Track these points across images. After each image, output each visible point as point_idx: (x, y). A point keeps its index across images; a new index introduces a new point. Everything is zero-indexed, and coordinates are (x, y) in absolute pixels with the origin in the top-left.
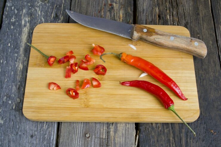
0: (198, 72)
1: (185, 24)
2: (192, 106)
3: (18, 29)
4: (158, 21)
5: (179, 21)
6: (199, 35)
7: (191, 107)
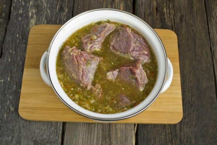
0: (192, 63)
1: (180, 17)
2: (176, 108)
3: (26, 21)
4: (155, 14)
5: (175, 14)
6: (193, 28)
7: (175, 110)
